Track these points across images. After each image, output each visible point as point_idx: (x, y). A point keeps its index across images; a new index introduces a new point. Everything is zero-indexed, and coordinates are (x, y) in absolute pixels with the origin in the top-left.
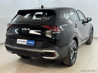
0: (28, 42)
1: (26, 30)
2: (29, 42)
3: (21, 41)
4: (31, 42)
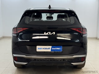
0: (53, 49)
1: (50, 34)
2: (55, 49)
3: (43, 49)
4: (58, 49)
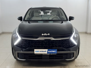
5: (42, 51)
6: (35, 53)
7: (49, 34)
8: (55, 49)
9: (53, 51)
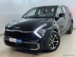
5: (13, 40)
6: (10, 40)
7: (19, 28)
8: (21, 40)
9: (20, 41)
